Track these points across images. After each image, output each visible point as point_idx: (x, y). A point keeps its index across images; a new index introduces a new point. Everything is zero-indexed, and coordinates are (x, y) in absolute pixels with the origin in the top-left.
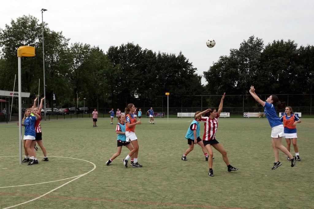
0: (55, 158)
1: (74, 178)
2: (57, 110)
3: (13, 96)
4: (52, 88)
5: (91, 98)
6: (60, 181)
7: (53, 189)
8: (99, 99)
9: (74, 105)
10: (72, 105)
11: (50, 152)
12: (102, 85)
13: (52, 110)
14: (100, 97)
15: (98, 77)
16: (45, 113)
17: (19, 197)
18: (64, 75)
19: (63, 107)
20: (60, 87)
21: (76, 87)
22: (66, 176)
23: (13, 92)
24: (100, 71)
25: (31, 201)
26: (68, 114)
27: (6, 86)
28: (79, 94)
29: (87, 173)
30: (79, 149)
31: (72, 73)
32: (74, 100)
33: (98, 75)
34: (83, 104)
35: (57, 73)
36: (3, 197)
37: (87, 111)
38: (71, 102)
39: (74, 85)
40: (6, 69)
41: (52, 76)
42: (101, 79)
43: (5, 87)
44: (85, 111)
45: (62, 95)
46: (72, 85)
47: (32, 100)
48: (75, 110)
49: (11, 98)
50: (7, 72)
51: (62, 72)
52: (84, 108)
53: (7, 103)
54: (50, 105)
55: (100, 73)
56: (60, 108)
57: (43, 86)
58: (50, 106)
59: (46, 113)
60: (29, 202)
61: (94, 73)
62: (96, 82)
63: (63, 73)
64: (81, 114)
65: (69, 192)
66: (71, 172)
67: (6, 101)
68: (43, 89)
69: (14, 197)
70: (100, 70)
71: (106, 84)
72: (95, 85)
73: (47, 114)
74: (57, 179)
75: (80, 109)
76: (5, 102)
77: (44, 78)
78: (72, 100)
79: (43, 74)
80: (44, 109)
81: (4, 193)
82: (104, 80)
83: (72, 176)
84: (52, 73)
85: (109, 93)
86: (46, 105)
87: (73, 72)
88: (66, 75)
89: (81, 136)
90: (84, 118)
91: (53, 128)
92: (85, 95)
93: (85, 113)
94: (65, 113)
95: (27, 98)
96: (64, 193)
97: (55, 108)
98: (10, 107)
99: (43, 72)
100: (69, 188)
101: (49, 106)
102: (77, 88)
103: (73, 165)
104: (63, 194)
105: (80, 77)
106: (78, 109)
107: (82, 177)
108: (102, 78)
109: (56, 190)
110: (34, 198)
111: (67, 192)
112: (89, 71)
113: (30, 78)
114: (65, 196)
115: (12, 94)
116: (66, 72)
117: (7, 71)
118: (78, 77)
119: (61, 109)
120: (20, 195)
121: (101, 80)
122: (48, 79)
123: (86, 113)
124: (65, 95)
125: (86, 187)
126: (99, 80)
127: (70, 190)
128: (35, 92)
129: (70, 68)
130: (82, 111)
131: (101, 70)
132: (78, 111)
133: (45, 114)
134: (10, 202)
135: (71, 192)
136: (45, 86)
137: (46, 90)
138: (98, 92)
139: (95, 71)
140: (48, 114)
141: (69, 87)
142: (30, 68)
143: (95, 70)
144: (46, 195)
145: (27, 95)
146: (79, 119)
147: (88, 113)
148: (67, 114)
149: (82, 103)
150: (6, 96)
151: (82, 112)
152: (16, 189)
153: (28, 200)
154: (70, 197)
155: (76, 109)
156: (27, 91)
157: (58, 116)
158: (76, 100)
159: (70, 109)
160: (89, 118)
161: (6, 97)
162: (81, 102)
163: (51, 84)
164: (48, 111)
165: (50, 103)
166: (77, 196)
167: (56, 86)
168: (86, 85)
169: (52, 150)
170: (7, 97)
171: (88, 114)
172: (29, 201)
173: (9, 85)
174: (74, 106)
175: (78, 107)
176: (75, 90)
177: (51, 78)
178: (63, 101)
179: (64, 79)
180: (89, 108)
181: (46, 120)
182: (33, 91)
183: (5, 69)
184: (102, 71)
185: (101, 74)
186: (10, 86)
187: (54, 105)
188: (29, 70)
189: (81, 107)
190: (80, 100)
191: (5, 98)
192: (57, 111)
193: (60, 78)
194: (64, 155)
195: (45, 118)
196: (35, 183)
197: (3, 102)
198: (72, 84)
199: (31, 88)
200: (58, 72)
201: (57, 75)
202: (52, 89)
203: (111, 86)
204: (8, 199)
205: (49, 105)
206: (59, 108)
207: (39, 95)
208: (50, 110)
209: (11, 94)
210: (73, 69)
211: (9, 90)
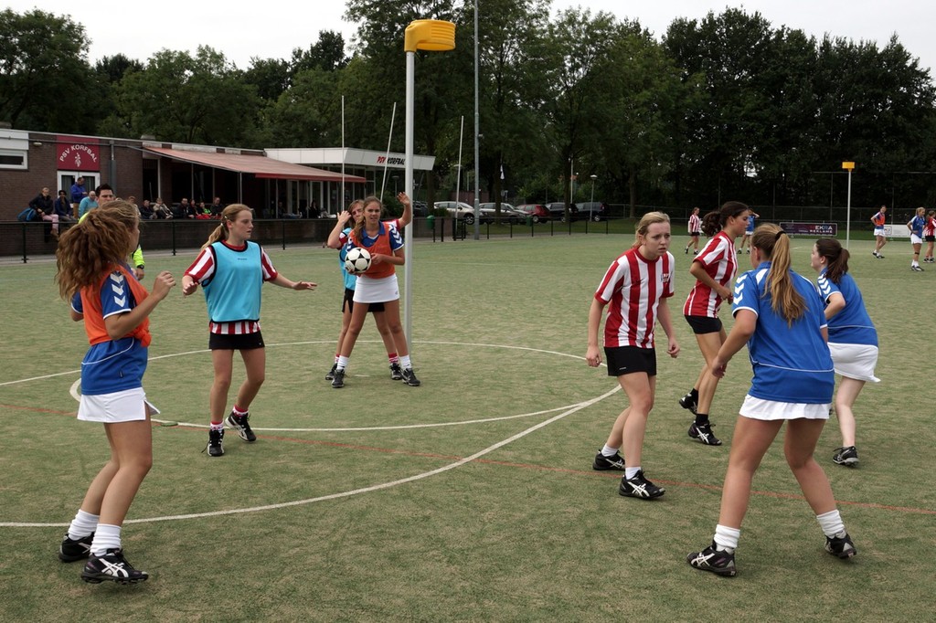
0: (506, 349)
1: (561, 412)
2: (512, 210)
3: (386, 164)
4: (500, 143)
5: (613, 176)
6: (521, 419)
7: (501, 440)
8: (636, 178)
9: (563, 196)
10: (556, 195)
11: (492, 332)
12: (646, 138)
13: (498, 207)
14: (639, 173)
15: (637, 110)
16: (477, 216)
17: (403, 460)
18: (535, 105)
19: (529, 201)
20: (521, 141)
21: (569, 142)
22: (539, 406)
23: (388, 155)
24: (641, 94)
25: (437, 471)
26: (543, 221)
27: (365, 137)
28: (576, 163)
29: (598, 399)
30: (577, 326)
31: (557, 98)
32: (560, 180)
33: (636, 107)
34: (588, 193)
35: (515, 98)
36: (359, 456)
37: (600, 214)
38: (554, 187)
39: (563, 135)
40: (369, 88)
41: (498, 110)
42: (642, 119)
43: (364, 140)
44: (595, 213)
45: (526, 166)
46: (557, 134)
47: (440, 178)
48: (564, 209)
49: (379, 171)
50: (371, 97)
51: (528, 97)
52: (591, 206)
53: (370, 185)
54: (490, 194)
55: (642, 100)
56: (520, 203)
57: (473, 136)
58: (490, 197)
59: (480, 217)
60: (431, 476)
61: (623, 99)
62: (629, 127)
63: (532, 98)
64: (582, 223)
65: (545, 452)
66: (553, 394)
67: (367, 179)
68: (473, 145)
69: (389, 457)
70: (641, 91)
71: (661, 134)
72: (625, 135)
73: (482, 221)
74: (512, 412)
75: (580, 206)
76: (362, 184)
77: (477, 113)
78: (555, 181)
79: (474, 103)
80: (473, 206)
81: (362, 447)
82: (652, 122)
83: (555, 407)
84: (500, 100)
85: (666, 160)
86: (480, 193)
87: (561, 98)
88: (539, 106)
89: (581, 287)
90: (590, 235)
91: (499, 261)
92: (595, 166)
93: (593, 220)
94: (536, 220)
95: (424, 171)
96: (533, 454)
97: (506, 205)
99: (473, 94)
100: (547, 441)
101: (488, 198)
102: (571, 145)
103: (558, 374)
104: (529, 456)
105: (582, 112)
106: (574, 207)
107: (584, 409)
108: (645, 114)
109: (509, 443)
110: (445, 465)
111: (541, 450)
112: (608, 95)
113: (436, 113)
114: (533, 463)
115: (384, 158)
116: (538, 97)
117: (371, 94)
118: (575, 112)
119: (522, 207)
120: (405, 454)
121: (643, 122)
122: (488, 116)
123: (597, 218)
124: (534, 166)
125: (597, 438)
126: (638, 122)
127: (551, 445)
128: (448, 155)
129: (553, 85)
130: (584, 213)
131: (645, 92)
132: (573, 215)
133: (477, 220)
134: (379, 471)
135: (553, 451)
136: (479, 139)
137: (480, 149)
138: (633, 157)
139: (626, 95)
140: (486, 219)
141: (549, 141)
142: (436, 85)
143: (627, 90)
144: (479, 458)
145: (427, 163)
146: (575, 236)
147: (601, 220)
148: (540, 220)
149: (584, 190)
150: (367, 166)
151: (584, 216)
152: (394, 434)
153: (428, 470)
154: (550, 467)
155: (567, 207)
156: (424, 150)
157: (514, 226)
158: (568, 181)
159: (548, 206)
160: (605, 235)
161: (366, 170)
162: (583, 186)
163: (496, 133)
164: (484, 213)
165: (490, 189)
166: (571, 464)
167: (511, 137)
168: (599, 135)
169: (496, 326)
170: (369, 169)
171: (603, 224)
172: (432, 473)
173: (375, 134)
174: (561, 199)
175: (574, 202)
176: (567, 151)
177: (497, 114)
178: (530, 182)
179: (534, 118)
180: (604, 205)
181: (478, 239)
182: (442, 152)
183: (366, 87)
184: (649, 93)
185: (645, 104)
186: (378, 135)
187: (504, 193)
188: (433, 89)
189: (583, 201)
190: (579, 181)
191: (363, 170)
192: (513, 213)
193: (520, 112)
194: (531, 344)
195: (477, 231)
196: (449, 422)
197: (356, 184)
198: (558, 131)
199: (438, 144)
200: (518, 95)
201: (514, 105)
202: (497, 148)
203: (673, 140)
204: (372, 464)
205: (488, 194)
206: (516, 205)
207: (459, 165)
208: (489, 208)
209: (381, 159)
210: (562, 89)
211: (374, 149)
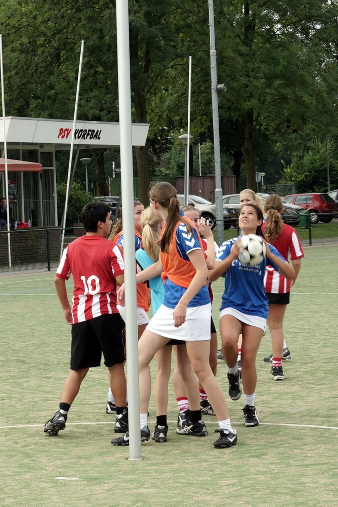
3: (71, 140)
4: (251, 96)
18: (305, 31)
19: (301, 188)
20: (286, 91)
23: (74, 125)
26: (325, 219)
35: (271, 23)
40: (40, 19)
43: (34, 103)
45: (295, 131)
47: (155, 158)
49: (61, 152)
50: (44, 34)
51: (294, 19)
53: (47, 175)
54: (238, 178)
56: (287, 191)
57: (209, 88)
58: (239, 185)
63: (300, 21)
67: (43, 165)
68: (210, 103)
76: (35, 173)
77: (213, 51)
79: (208, 34)
80: (212, 200)
84: (249, 27)
86: (223, 178)
88: (312, 33)
94: (314, 218)
98: (61, 197)
99: (206, 20)
101: (235, 185)
113: (147, 53)
115: (68, 131)
116: (310, 18)
117: (42, 28)
119: (291, 197)
122: (230, 54)
124: (307, 130)
136: (219, 91)
137: (220, 107)
142: (145, 8)
148: (320, 218)
150: (42, 145)
159: (333, 195)
163: (244, 80)
165: (236, 170)
167: (268, 86)
170: (45, 149)
173: (52, 92)
177: (244, 49)
178: (302, 157)
179: (303, 53)
182: (160, 117)
183: (35, 18)
186: (56, 94)
191: (35, 151)
193: (282, 45)
197: (26, 173)
199: (154, 102)
200: (276, 17)
201: (271, 34)
202: (248, 105)
205: (233, 180)
207: (188, 136)
209: (64, 133)
211: (51, 116)
